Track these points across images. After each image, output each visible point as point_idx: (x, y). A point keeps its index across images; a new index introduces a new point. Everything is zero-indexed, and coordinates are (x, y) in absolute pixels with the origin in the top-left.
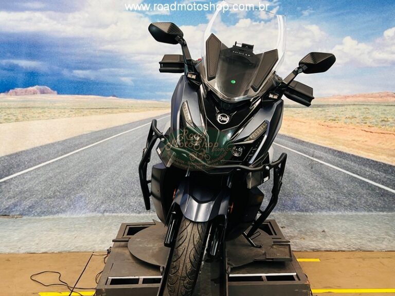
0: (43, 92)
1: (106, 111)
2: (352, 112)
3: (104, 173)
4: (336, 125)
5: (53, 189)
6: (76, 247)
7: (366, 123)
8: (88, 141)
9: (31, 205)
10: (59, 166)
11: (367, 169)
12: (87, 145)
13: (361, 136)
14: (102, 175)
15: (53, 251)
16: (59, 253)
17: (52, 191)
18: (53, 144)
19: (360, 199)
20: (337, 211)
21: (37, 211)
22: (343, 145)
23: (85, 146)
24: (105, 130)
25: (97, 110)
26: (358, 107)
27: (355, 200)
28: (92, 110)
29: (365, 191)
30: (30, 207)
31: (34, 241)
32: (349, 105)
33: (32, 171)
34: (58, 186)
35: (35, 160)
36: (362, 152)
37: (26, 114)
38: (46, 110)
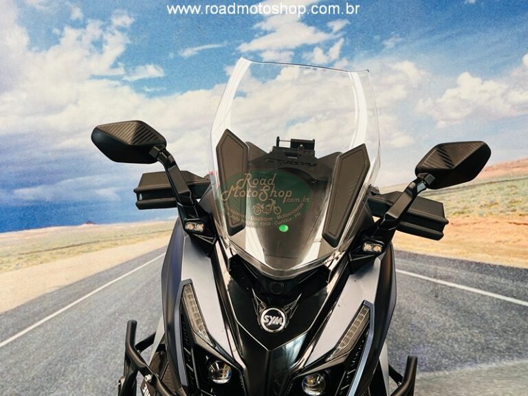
1: (79, 249)
2: (489, 196)
3: (89, 352)
4: (467, 220)
7: (515, 211)
8: (55, 305)
12: (55, 311)
13: (509, 232)
14: (86, 357)
20: (488, 363)
22: (483, 251)
23: (52, 313)
24: (82, 281)
25: (64, 250)
26: (498, 185)
27: (515, 339)
28: (55, 251)
32: (483, 184)
34: (15, 387)
36: (515, 259)
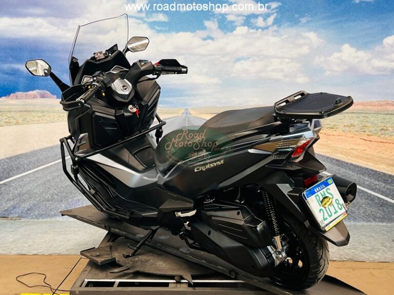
0: (43, 96)
2: (350, 121)
4: (334, 133)
5: (51, 192)
6: (67, 250)
7: (365, 132)
9: (29, 207)
10: (57, 169)
11: (366, 179)
13: (359, 144)
15: (43, 253)
16: (49, 255)
17: (50, 194)
18: (51, 148)
19: (358, 209)
21: (35, 214)
22: (342, 153)
26: (357, 115)
27: (353, 209)
29: (364, 201)
30: (29, 210)
31: (28, 243)
33: (31, 174)
34: (56, 190)
35: (34, 163)
36: (361, 161)
37: (26, 117)
38: (46, 113)
